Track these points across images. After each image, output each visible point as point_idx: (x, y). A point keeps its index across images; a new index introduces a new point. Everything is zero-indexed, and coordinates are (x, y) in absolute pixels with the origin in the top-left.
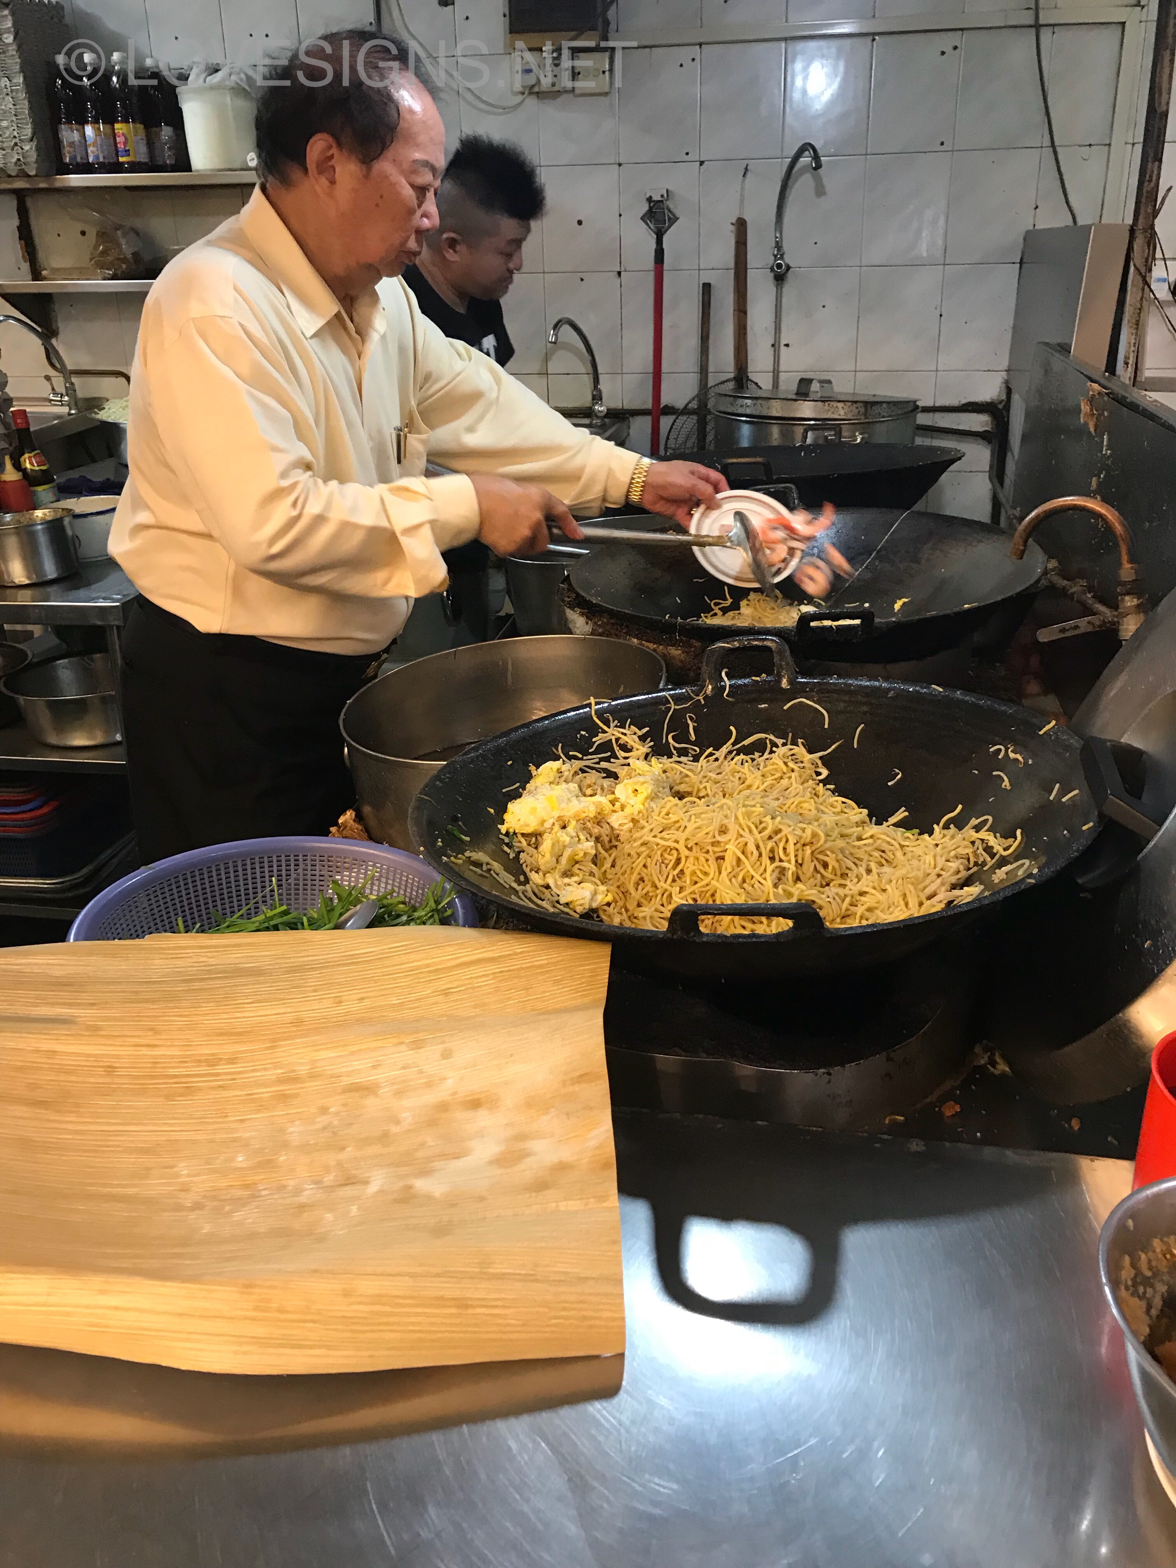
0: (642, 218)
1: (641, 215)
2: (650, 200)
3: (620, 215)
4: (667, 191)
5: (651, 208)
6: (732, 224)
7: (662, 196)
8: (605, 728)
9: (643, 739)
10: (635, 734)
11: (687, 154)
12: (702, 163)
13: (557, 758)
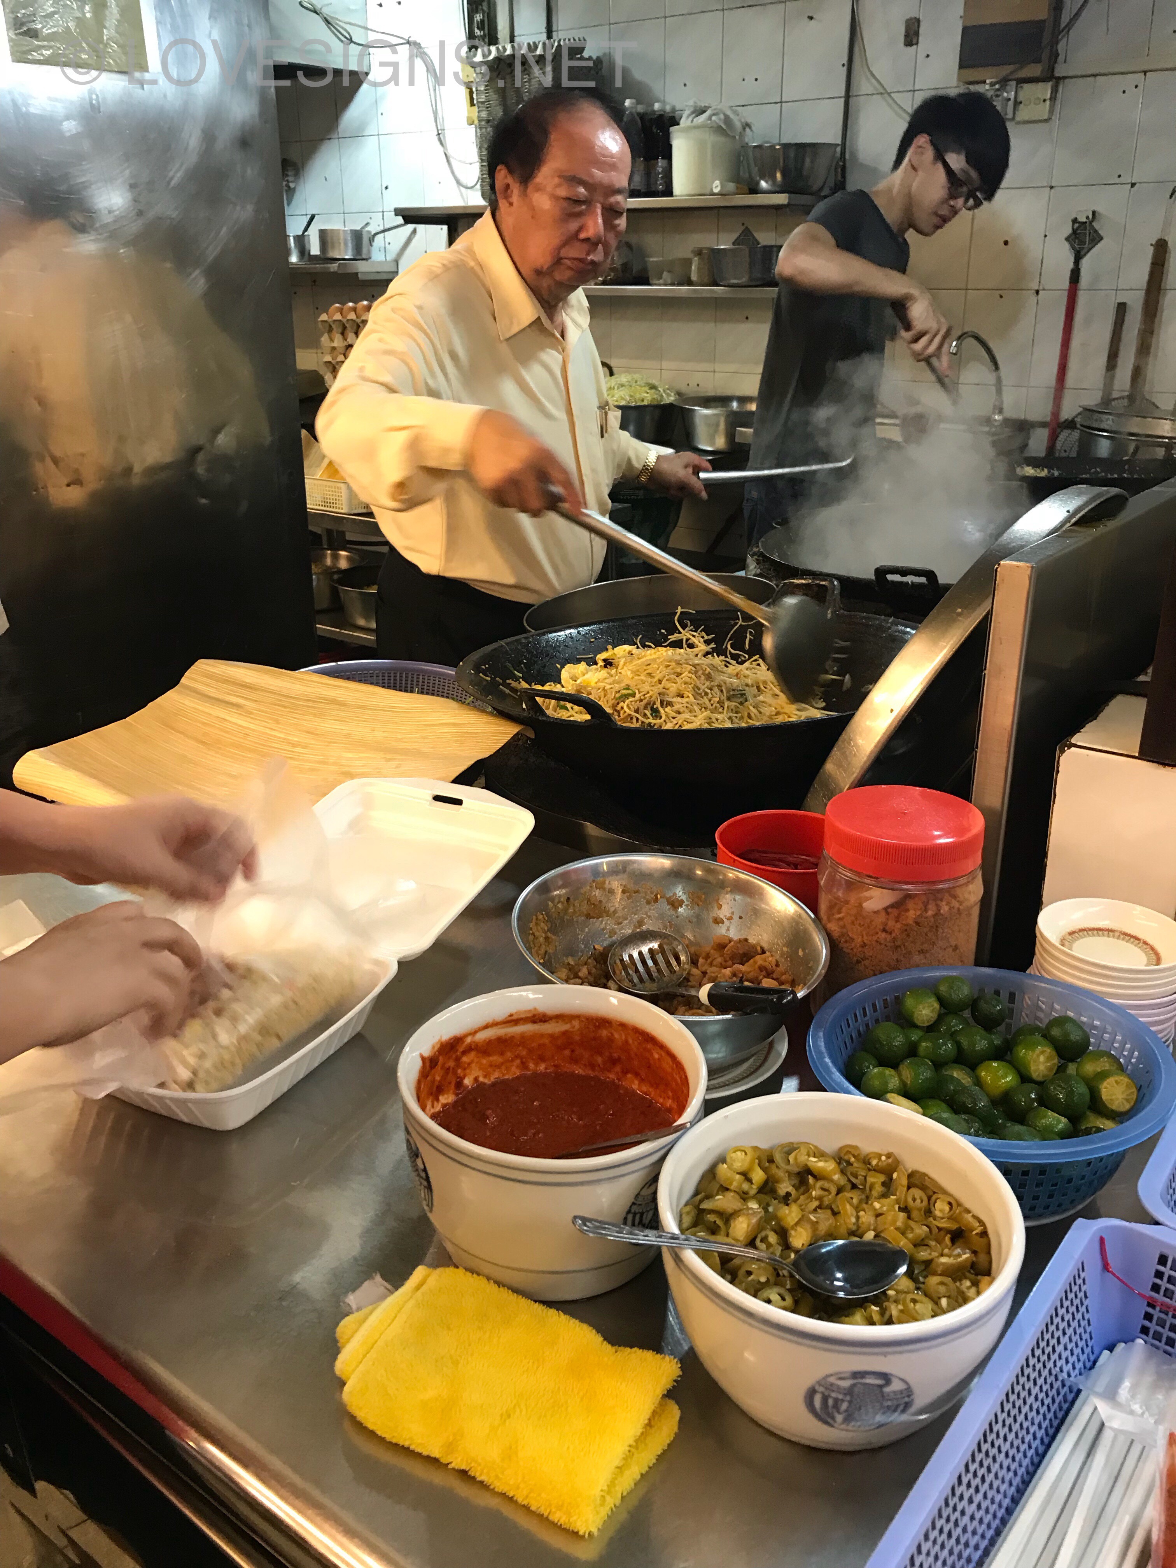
0: (1067, 239)
1: (1066, 235)
2: (1075, 221)
3: (1046, 236)
4: (1094, 213)
5: (1074, 231)
6: (1152, 245)
7: (1087, 217)
8: (681, 630)
9: (707, 642)
10: (703, 637)
11: (1119, 176)
12: (1133, 185)
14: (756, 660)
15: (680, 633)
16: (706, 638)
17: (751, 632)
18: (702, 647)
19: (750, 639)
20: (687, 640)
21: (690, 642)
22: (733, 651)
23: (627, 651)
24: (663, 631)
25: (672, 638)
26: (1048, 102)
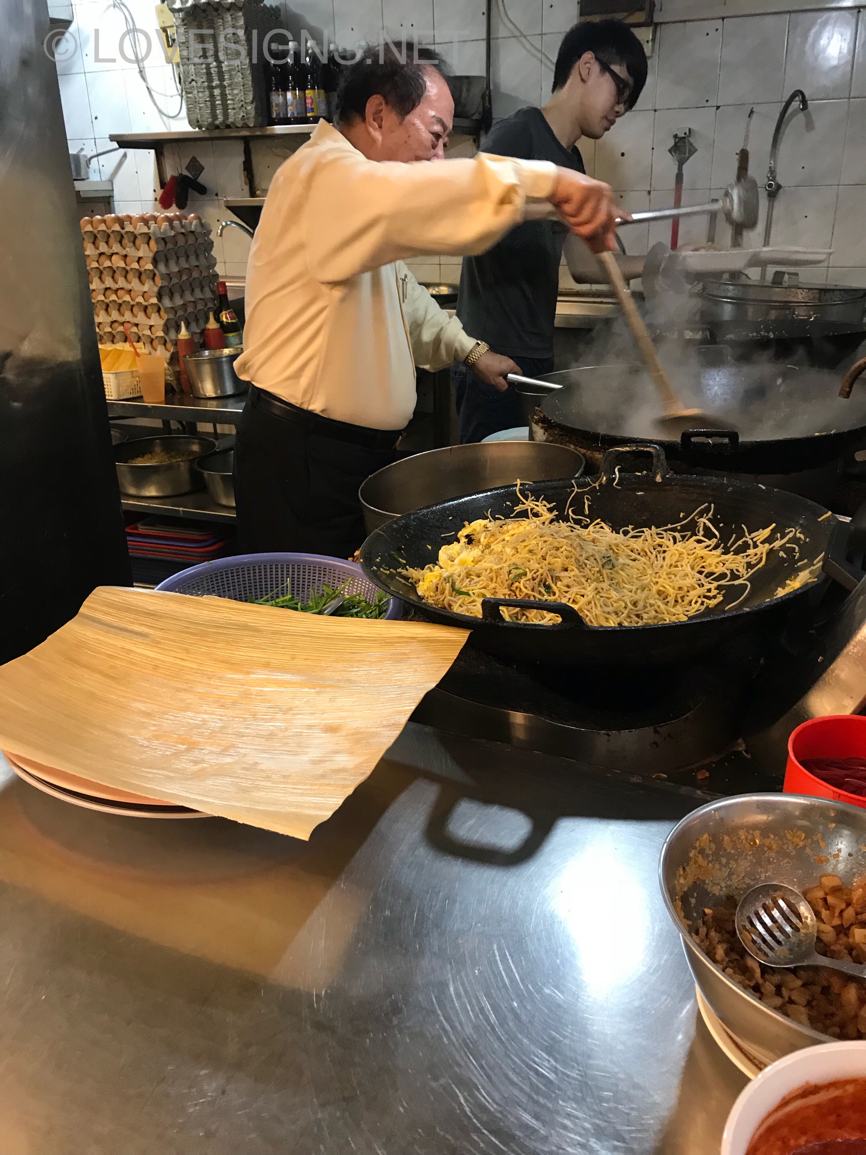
0: (670, 151)
1: (669, 148)
2: (675, 136)
3: (653, 149)
4: (690, 130)
5: (676, 144)
6: (737, 154)
7: (685, 134)
8: (524, 501)
9: (550, 510)
10: (545, 506)
11: (707, 101)
12: (718, 108)
13: (487, 518)
14: (598, 524)
15: (523, 503)
16: (548, 506)
17: (587, 498)
18: (548, 516)
19: (589, 505)
20: (532, 510)
21: (534, 511)
22: (574, 517)
23: (482, 525)
24: (508, 503)
25: (518, 508)
26: (650, 43)
